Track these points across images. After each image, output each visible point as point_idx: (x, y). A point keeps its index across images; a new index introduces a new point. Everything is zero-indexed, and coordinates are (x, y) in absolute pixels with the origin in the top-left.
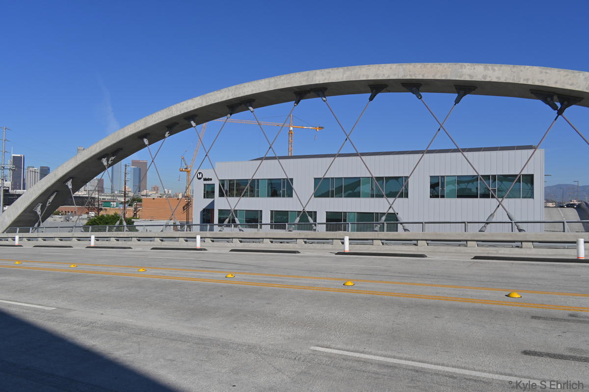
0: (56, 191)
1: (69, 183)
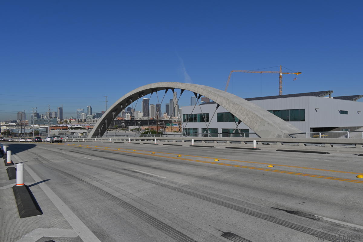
0: (103, 124)
1: (106, 121)
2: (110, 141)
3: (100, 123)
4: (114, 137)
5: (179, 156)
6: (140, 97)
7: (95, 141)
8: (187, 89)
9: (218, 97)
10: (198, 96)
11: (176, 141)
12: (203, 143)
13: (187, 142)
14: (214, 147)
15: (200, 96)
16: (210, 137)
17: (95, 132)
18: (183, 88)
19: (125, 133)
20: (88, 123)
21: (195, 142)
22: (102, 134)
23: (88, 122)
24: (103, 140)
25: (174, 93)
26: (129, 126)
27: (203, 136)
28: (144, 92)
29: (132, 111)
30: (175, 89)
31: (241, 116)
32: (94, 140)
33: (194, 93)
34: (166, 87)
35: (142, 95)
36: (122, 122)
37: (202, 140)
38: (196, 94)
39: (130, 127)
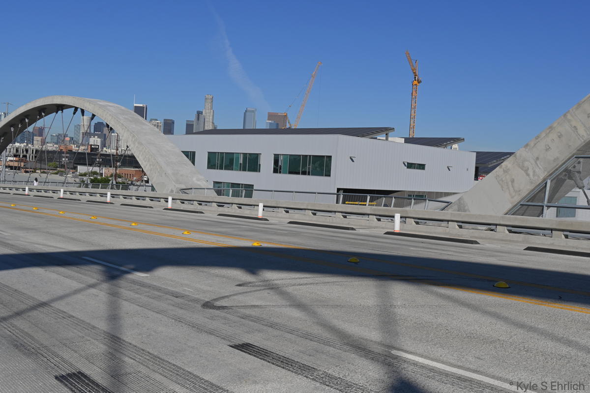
29: (105, 131)
31: (143, 161)
35: (43, 114)
36: (63, 155)
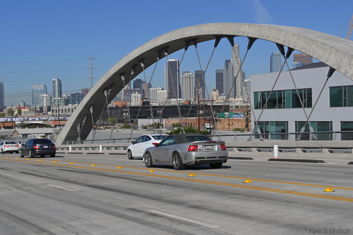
0: (86, 115)
1: (91, 109)
2: (101, 151)
3: (78, 113)
4: (108, 142)
5: (247, 181)
6: (160, 58)
7: (70, 151)
8: (263, 36)
9: (330, 53)
10: (286, 50)
11: (240, 149)
12: (299, 154)
13: (263, 151)
14: (322, 162)
15: (291, 50)
16: (314, 139)
17: (69, 133)
18: (253, 34)
19: (132, 133)
20: (55, 114)
21: (281, 151)
22: (84, 137)
23: (55, 111)
24: (86, 148)
25: (233, 45)
26: (139, 120)
27: (298, 139)
28: (168, 47)
29: (144, 87)
30: (234, 39)
32: (68, 149)
33: (277, 44)
34: (215, 33)
35: (166, 54)
36: (124, 110)
37: (296, 148)
38: (281, 47)
39: (141, 122)
